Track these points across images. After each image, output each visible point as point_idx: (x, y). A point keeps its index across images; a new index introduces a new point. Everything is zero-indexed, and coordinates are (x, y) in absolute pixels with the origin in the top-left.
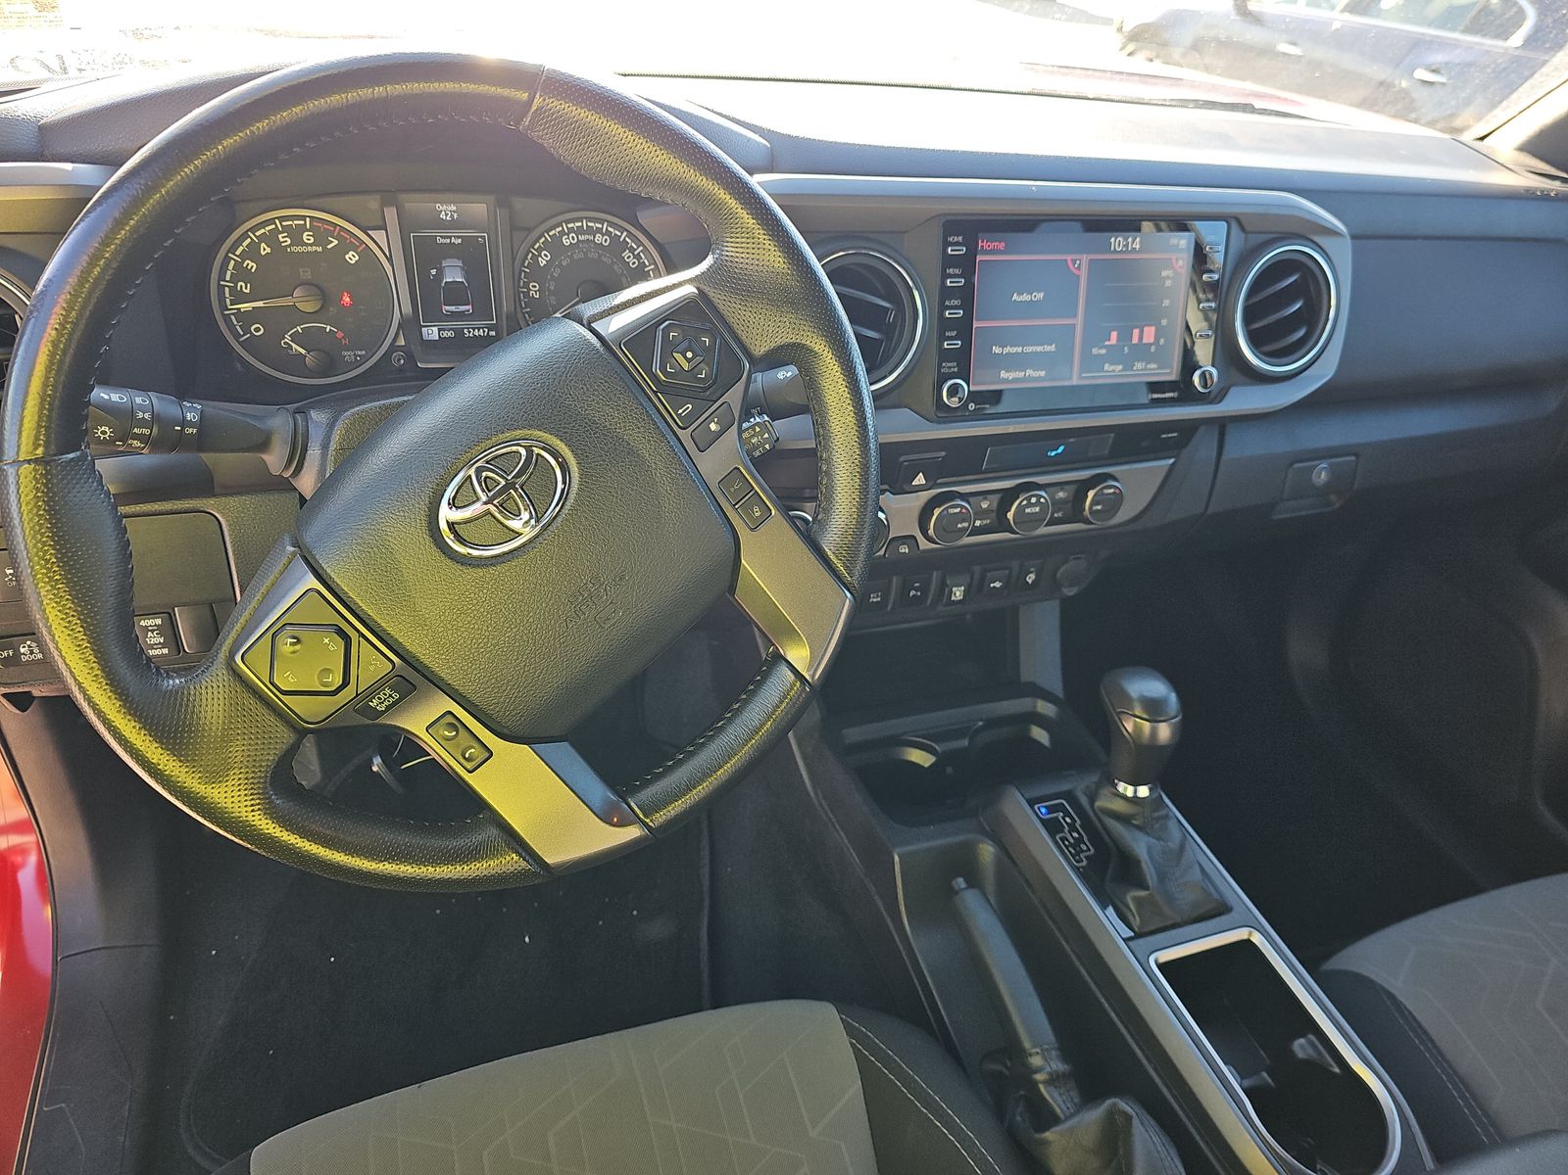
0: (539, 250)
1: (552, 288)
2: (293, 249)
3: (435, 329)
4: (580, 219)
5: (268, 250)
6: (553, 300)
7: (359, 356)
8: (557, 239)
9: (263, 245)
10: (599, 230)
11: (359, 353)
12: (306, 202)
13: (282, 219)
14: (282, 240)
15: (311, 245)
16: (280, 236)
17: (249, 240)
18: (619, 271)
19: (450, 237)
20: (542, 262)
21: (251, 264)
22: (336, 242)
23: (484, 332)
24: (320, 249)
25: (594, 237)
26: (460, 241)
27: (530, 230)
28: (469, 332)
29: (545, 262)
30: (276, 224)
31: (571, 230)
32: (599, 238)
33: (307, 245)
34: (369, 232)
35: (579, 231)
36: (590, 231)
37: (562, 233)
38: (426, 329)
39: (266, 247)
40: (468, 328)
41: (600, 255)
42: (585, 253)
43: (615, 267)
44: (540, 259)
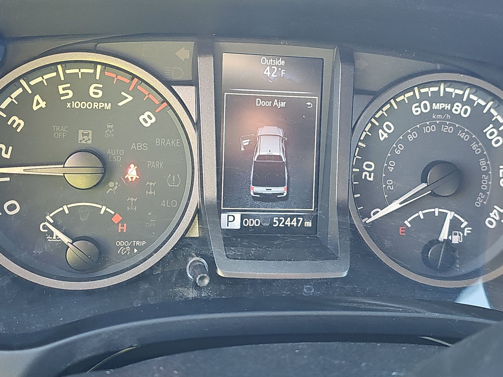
0: (381, 120)
1: (391, 169)
2: (74, 105)
3: (238, 216)
4: (437, 83)
5: (43, 104)
6: (390, 184)
7: (136, 247)
8: (406, 107)
9: (37, 97)
10: (459, 98)
11: (138, 243)
12: (101, 46)
13: (66, 64)
14: (61, 92)
15: (98, 100)
16: (60, 88)
17: (20, 90)
18: (478, 151)
19: (272, 100)
20: (383, 135)
21: (18, 121)
22: (130, 98)
23: (298, 221)
24: (108, 107)
25: (452, 107)
26: (283, 104)
27: (375, 95)
28: (280, 222)
29: (386, 136)
30: (57, 71)
31: (424, 96)
32: (458, 109)
33: (93, 100)
34: (173, 87)
35: (435, 98)
36: (448, 99)
37: (413, 100)
38: (226, 215)
39: (40, 101)
40: (279, 216)
41: (456, 130)
42: (439, 126)
43: (474, 146)
44: (380, 131)
